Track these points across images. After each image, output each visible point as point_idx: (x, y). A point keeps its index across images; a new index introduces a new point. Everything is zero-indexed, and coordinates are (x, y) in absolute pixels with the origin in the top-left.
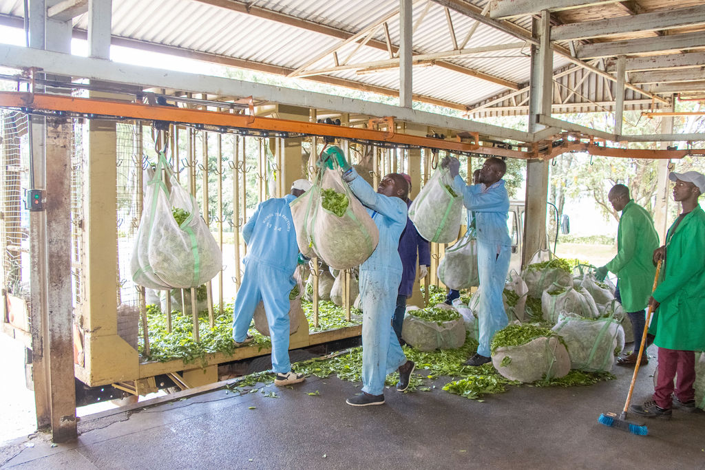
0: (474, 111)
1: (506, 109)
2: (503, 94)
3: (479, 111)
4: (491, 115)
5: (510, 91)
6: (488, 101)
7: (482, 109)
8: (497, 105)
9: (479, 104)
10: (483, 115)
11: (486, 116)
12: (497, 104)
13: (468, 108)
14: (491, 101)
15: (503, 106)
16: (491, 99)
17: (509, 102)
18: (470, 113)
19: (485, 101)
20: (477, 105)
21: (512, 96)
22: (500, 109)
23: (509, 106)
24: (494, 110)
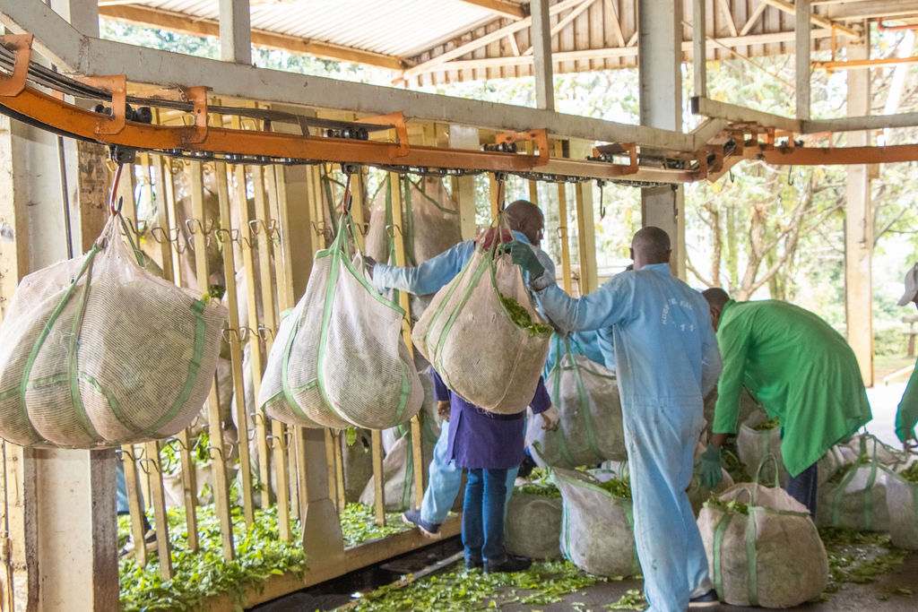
0: (418, 70)
1: (495, 63)
2: (487, 28)
3: (432, 70)
4: (460, 79)
5: (500, 22)
6: (451, 45)
7: (439, 65)
8: (473, 56)
9: (431, 53)
10: (440, 77)
11: (447, 80)
12: (473, 53)
13: (405, 64)
14: (458, 46)
15: (488, 56)
16: (458, 41)
17: (502, 48)
18: (411, 75)
19: (445, 45)
20: (425, 56)
21: (507, 32)
22: (480, 65)
23: (501, 55)
24: (466, 66)
